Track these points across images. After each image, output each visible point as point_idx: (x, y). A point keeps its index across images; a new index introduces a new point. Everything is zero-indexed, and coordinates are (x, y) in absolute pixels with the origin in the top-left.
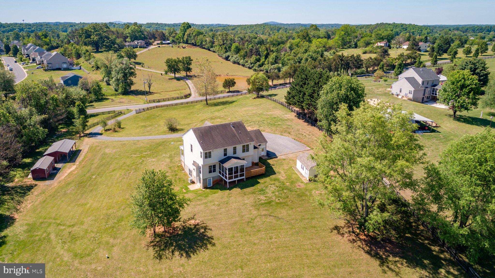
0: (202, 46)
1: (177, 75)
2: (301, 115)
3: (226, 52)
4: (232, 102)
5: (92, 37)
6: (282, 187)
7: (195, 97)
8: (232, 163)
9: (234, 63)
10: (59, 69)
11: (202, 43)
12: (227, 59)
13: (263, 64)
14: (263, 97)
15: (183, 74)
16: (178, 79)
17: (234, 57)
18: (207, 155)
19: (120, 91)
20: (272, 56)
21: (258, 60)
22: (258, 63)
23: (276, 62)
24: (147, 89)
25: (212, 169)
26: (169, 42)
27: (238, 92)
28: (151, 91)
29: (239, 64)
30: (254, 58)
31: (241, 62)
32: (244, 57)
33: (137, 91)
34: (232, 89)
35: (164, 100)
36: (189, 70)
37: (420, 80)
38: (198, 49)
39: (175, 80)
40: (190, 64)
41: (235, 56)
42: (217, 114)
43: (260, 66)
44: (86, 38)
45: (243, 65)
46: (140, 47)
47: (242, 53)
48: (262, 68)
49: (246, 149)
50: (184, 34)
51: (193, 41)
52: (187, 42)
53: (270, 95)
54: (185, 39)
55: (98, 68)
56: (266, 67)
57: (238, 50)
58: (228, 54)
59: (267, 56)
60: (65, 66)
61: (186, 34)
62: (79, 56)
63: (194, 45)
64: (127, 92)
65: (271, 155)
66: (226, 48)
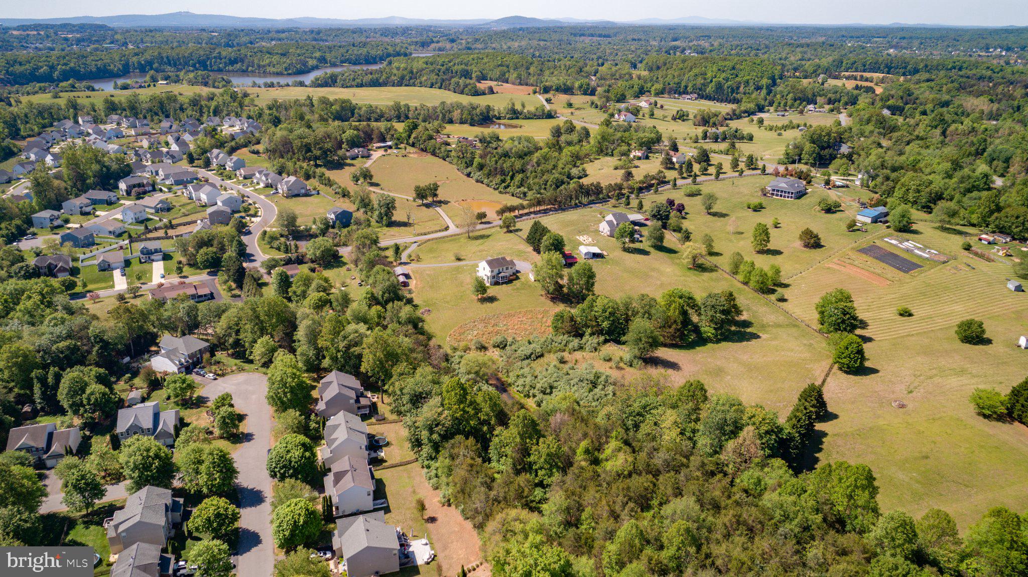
0: (434, 154)
1: (425, 201)
2: (535, 250)
3: (467, 167)
4: (488, 236)
5: (315, 152)
6: (523, 284)
7: (453, 229)
8: (502, 275)
9: (477, 181)
10: (297, 195)
11: (434, 150)
12: (468, 175)
13: (508, 186)
14: (511, 232)
15: (430, 199)
16: (428, 206)
17: (477, 175)
18: (492, 271)
19: (384, 223)
20: (519, 177)
21: (503, 181)
22: (503, 185)
23: (521, 185)
24: (406, 220)
25: (494, 277)
26: (389, 143)
27: (489, 223)
28: (411, 221)
29: (482, 182)
30: (498, 178)
31: (486, 181)
32: (489, 175)
33: (395, 221)
34: (483, 220)
35: (429, 233)
36: (436, 195)
37: (615, 223)
38: (429, 158)
39: (424, 208)
40: (436, 190)
41: (479, 173)
42: (481, 247)
43: (506, 187)
44: (306, 153)
45: (488, 186)
46: (362, 157)
47: (486, 171)
48: (508, 190)
49: (507, 269)
50: (409, 137)
51: (422, 146)
52: (413, 145)
53: (517, 230)
54: (411, 141)
55: (344, 196)
56: (511, 189)
57: (481, 167)
58: (469, 169)
59: (512, 178)
60: (303, 191)
61: (413, 136)
62: (308, 177)
63: (424, 150)
64: (391, 224)
65: (518, 272)
66: (466, 163)
